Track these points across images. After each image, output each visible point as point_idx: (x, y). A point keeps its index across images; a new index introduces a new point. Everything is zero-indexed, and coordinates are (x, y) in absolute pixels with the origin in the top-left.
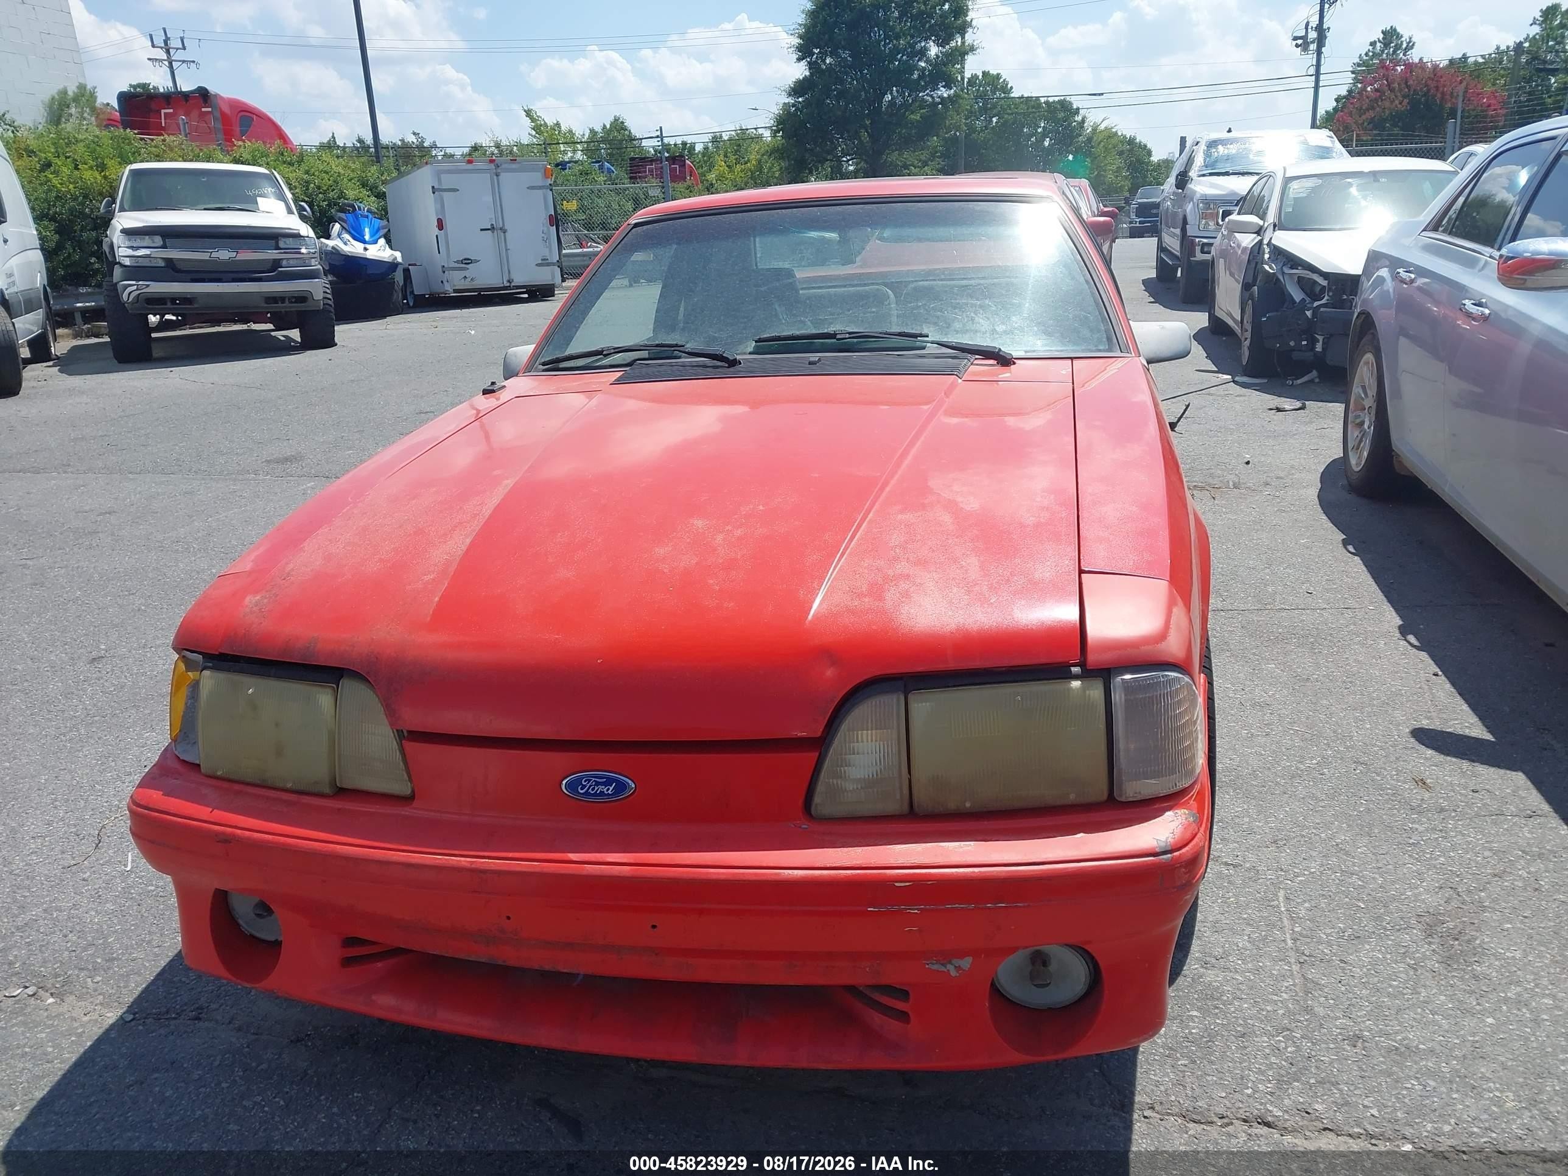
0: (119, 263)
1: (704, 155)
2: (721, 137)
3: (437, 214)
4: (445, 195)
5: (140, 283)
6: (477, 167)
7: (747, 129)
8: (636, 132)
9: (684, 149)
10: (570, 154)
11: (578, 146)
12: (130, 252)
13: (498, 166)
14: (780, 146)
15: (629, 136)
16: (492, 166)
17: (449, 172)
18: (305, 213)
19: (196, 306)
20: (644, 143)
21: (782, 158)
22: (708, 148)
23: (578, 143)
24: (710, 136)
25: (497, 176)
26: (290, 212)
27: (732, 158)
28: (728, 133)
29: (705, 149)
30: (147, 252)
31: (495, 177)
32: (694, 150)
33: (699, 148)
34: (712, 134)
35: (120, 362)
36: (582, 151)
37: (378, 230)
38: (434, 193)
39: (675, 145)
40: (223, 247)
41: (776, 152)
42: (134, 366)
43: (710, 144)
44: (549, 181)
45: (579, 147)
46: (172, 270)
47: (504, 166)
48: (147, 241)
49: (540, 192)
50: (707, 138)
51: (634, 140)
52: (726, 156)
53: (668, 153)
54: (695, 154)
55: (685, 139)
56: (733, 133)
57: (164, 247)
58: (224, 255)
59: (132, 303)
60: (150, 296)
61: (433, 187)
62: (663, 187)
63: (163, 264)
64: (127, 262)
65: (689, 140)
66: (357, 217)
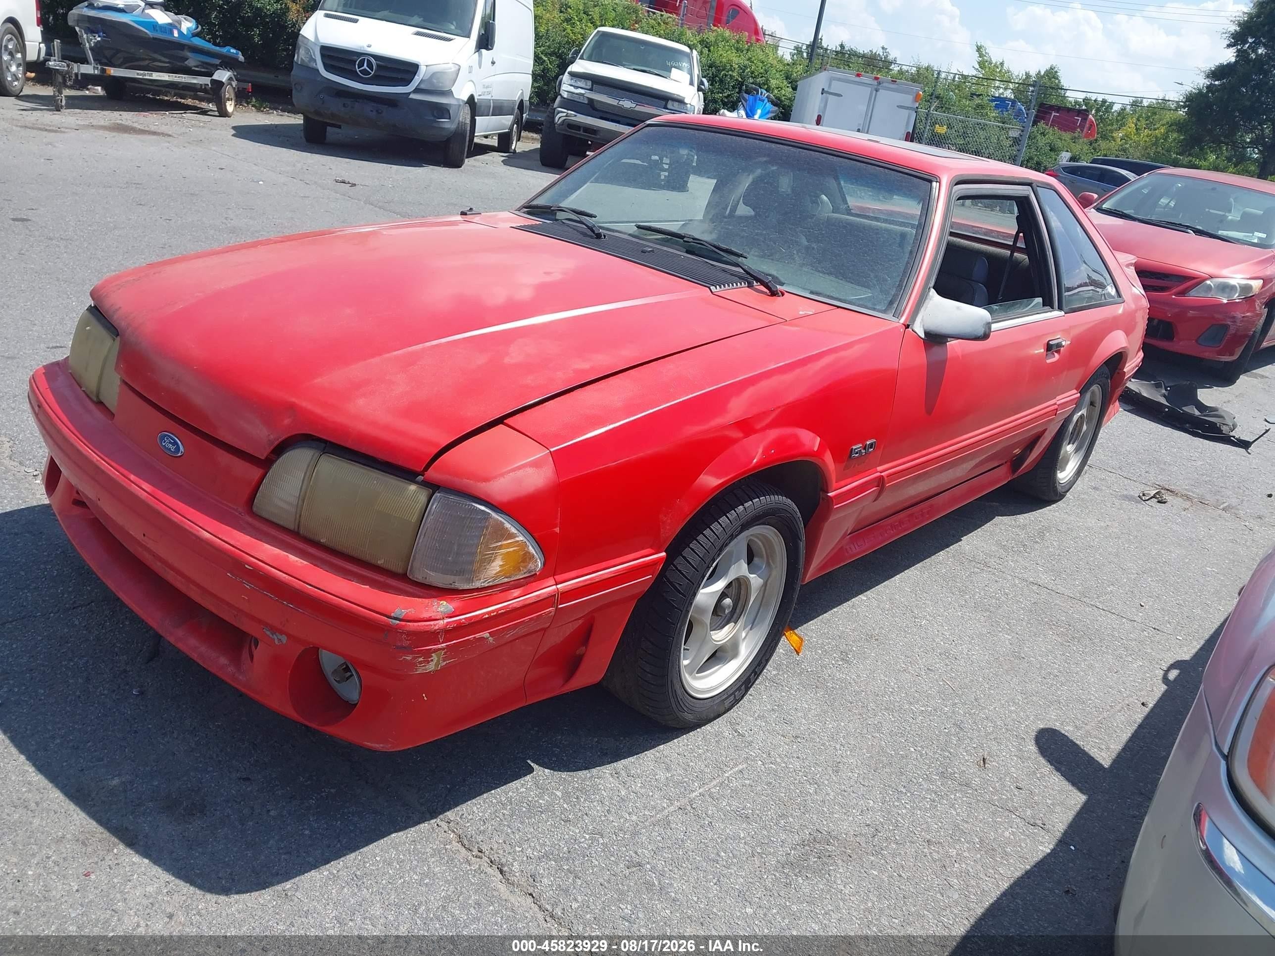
0: (560, 95)
1: (1119, 114)
2: (1141, 102)
3: (819, 112)
4: (831, 97)
5: (569, 112)
6: (863, 81)
7: (1169, 101)
8: (1064, 83)
9: (1102, 106)
10: (1001, 91)
11: (1010, 84)
12: (572, 89)
13: (879, 83)
14: (1182, 121)
15: (1057, 85)
16: (875, 82)
17: (839, 80)
18: (703, 87)
19: (598, 137)
20: (1068, 94)
21: (1179, 131)
22: (1125, 109)
23: (1011, 83)
24: (1131, 100)
25: (877, 91)
26: (691, 83)
27: (1143, 123)
28: (1149, 100)
29: (1122, 109)
30: (583, 91)
31: (875, 92)
32: (1112, 109)
33: (1116, 108)
34: (1134, 99)
35: (543, 165)
36: (1012, 90)
37: (768, 112)
38: (822, 94)
39: (1095, 101)
40: (629, 99)
41: (1179, 126)
42: (549, 170)
43: (1129, 107)
44: (917, 105)
45: (1011, 86)
46: (591, 108)
47: (884, 84)
48: (581, 83)
49: (906, 112)
50: (1127, 101)
51: (1062, 89)
52: (1138, 120)
53: (1086, 106)
54: (1111, 112)
55: (1107, 97)
56: (1154, 101)
57: (591, 90)
58: (627, 104)
59: (560, 125)
60: (571, 122)
61: (823, 89)
62: (1022, 131)
63: (586, 102)
64: (565, 95)
65: (1110, 99)
66: (755, 100)
